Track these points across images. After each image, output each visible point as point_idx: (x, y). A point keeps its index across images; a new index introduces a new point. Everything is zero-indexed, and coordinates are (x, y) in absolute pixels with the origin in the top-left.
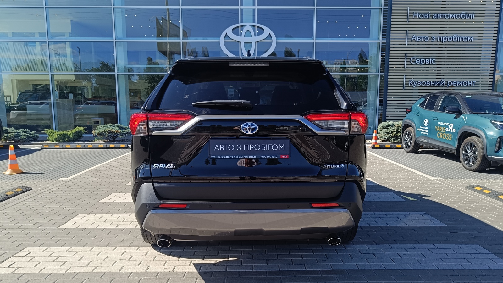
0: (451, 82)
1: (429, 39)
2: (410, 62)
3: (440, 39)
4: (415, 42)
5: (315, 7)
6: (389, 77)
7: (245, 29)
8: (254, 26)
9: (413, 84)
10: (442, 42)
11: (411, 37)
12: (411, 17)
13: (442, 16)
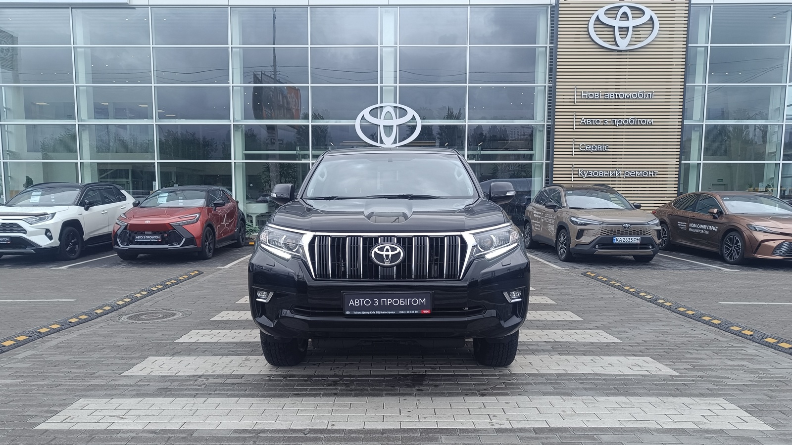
0: (629, 172)
1: (601, 122)
2: (579, 148)
3: (614, 122)
4: (585, 125)
5: (467, 85)
6: (554, 166)
7: (385, 110)
8: (395, 107)
9: (584, 174)
10: (616, 125)
11: (579, 120)
12: (579, 97)
13: (615, 95)
